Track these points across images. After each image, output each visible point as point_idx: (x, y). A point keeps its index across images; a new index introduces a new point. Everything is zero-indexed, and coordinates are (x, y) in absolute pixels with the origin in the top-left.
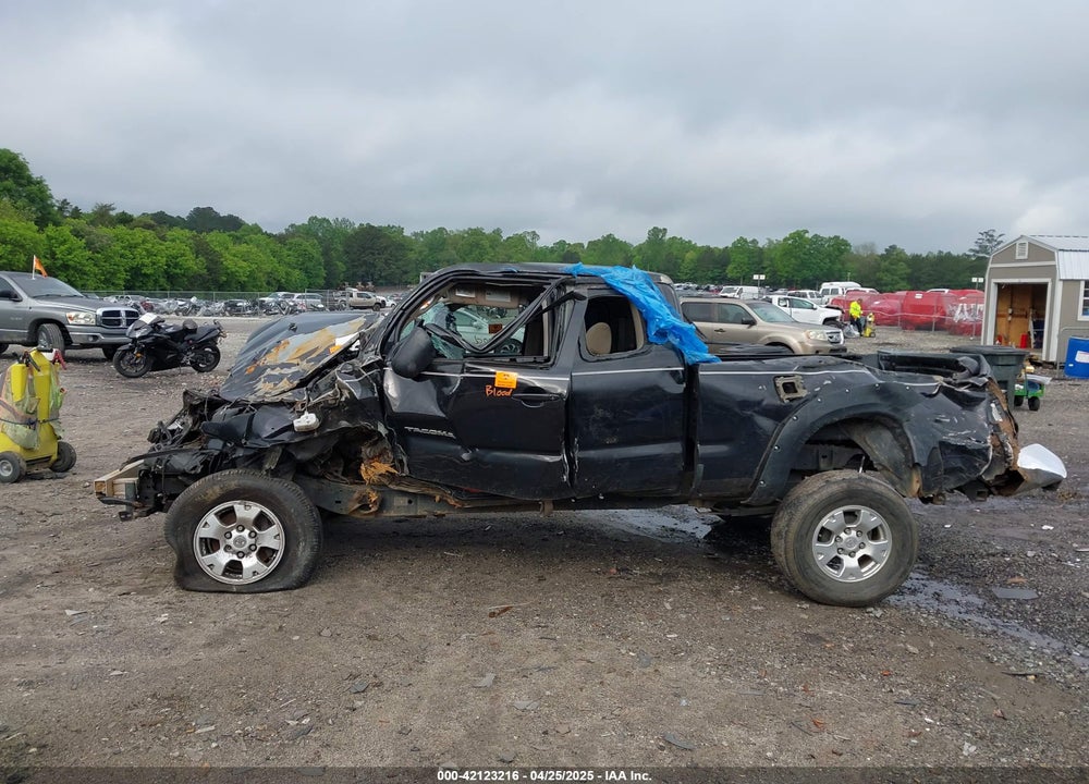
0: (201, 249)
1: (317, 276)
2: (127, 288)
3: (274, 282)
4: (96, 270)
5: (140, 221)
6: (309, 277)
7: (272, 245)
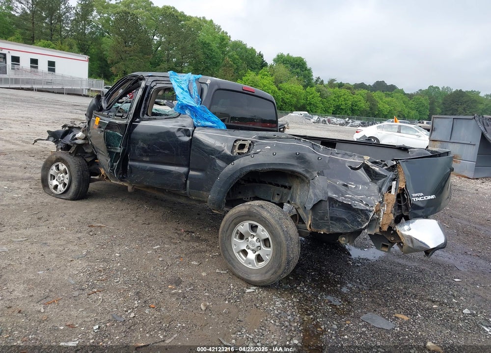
0: (369, 99)
1: (425, 114)
2: (333, 114)
3: (401, 116)
4: (322, 106)
5: (346, 86)
6: (420, 115)
7: (404, 99)
